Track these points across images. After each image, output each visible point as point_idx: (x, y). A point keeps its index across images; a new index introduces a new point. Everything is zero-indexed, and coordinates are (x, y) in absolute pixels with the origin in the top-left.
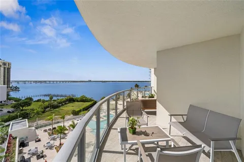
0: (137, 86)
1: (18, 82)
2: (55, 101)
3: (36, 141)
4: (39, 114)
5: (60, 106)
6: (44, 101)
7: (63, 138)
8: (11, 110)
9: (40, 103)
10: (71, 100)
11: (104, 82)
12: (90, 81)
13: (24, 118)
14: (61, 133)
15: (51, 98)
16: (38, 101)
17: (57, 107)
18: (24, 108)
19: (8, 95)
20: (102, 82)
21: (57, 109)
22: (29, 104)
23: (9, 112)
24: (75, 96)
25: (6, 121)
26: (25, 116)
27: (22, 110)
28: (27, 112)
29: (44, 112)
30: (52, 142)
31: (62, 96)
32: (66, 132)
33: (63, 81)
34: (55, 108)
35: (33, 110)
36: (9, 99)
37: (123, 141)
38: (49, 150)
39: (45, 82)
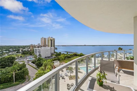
0: (120, 49)
1: (57, 46)
2: (69, 54)
3: (62, 71)
4: (63, 60)
5: (71, 57)
6: (65, 54)
7: (72, 73)
8: (55, 56)
9: (63, 55)
10: (76, 55)
11: (94, 46)
12: (85, 45)
13: (58, 60)
14: (71, 70)
15: (67, 53)
16: (63, 54)
17: (70, 57)
18: (59, 56)
19: (54, 51)
20: (92, 46)
21: (70, 59)
22: (60, 55)
23: (54, 57)
24: (77, 53)
25: (54, 61)
26: (59, 60)
27: (58, 57)
28: (60, 58)
29: (65, 59)
30: (67, 73)
31: (71, 53)
32: (73, 70)
33: (72, 46)
34: (69, 58)
35: (61, 57)
36: (55, 52)
37: (89, 88)
38: (66, 76)
39: (65, 46)
